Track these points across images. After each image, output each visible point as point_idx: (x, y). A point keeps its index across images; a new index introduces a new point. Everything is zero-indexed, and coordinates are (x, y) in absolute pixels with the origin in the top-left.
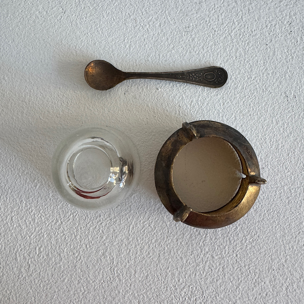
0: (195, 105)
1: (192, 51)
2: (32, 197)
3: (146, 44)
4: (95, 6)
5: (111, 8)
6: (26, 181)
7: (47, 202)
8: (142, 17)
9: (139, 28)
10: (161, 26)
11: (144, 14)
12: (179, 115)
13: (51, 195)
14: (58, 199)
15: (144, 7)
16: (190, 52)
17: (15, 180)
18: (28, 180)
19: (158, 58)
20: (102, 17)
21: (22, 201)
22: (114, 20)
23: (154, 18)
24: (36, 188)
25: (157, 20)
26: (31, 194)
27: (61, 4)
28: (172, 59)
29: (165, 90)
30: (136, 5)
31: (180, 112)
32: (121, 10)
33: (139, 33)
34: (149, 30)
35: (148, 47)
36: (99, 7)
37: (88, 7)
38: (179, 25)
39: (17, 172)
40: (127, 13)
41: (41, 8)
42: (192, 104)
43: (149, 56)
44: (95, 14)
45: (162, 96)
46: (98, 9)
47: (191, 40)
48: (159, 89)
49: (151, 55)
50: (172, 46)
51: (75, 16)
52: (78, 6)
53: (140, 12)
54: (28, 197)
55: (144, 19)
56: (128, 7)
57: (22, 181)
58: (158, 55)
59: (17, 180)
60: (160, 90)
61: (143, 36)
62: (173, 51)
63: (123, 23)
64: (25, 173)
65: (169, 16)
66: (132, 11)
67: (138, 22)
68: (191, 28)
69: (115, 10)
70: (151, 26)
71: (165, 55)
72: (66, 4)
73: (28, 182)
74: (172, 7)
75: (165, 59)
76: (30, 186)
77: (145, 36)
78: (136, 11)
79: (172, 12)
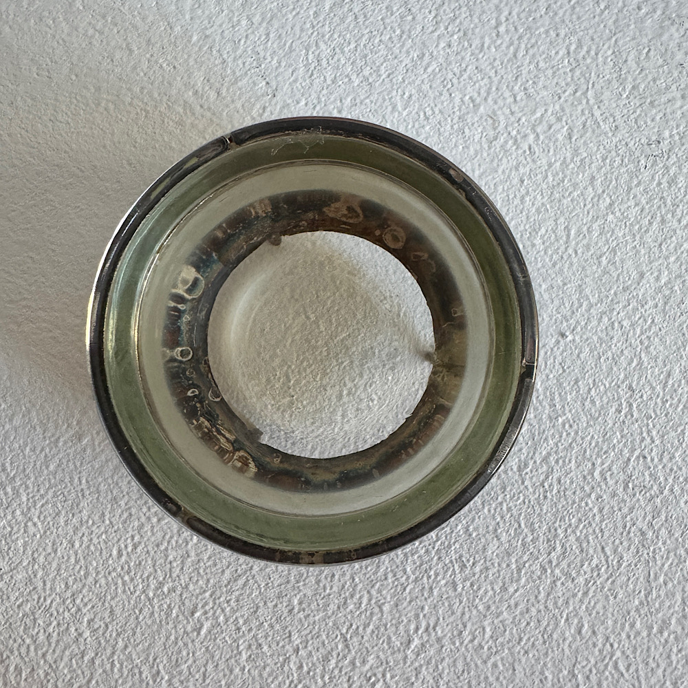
0: (679, 386)
1: (669, 216)
2: (190, 662)
3: (528, 193)
4: (367, 72)
5: (418, 82)
6: (168, 615)
7: (232, 677)
8: (515, 108)
9: (506, 142)
10: (573, 139)
11: (518, 98)
12: (629, 417)
13: (244, 656)
14: (268, 669)
15: (519, 79)
16: (663, 221)
17: (137, 611)
18: (174, 612)
19: (564, 238)
20: (390, 108)
21: (158, 672)
22: (428, 119)
23: (549, 112)
24: (199, 634)
25: (559, 119)
26: (184, 653)
27: (263, 66)
28: (607, 241)
29: (587, 340)
30: (493, 71)
31: (631, 405)
32: (450, 86)
33: (505, 160)
34: (536, 149)
35: (533, 204)
36: (380, 76)
37: (347, 76)
38: (627, 135)
39: (141, 586)
40: (467, 97)
41: (202, 79)
42: (670, 382)
43: (537, 233)
44: (368, 101)
45: (578, 356)
46: (377, 84)
47: (664, 181)
48: (567, 334)
49: (543, 231)
50: (608, 200)
51: (306, 104)
52: (315, 72)
53: (507, 94)
54: (177, 661)
55: (521, 114)
56: (470, 78)
57: (156, 615)
58: (563, 227)
59: (140, 611)
60: (570, 338)
61: (517, 169)
62: (610, 217)
63: (456, 127)
64: (165, 590)
65: (596, 107)
66: (482, 91)
67: (502, 125)
68: (665, 146)
69: (431, 87)
70: (542, 137)
71: (585, 229)
72: (277, 68)
73: (174, 615)
74: (606, 78)
75: (585, 242)
76: (182, 630)
77: (522, 170)
78: (494, 89)
79: (607, 94)
